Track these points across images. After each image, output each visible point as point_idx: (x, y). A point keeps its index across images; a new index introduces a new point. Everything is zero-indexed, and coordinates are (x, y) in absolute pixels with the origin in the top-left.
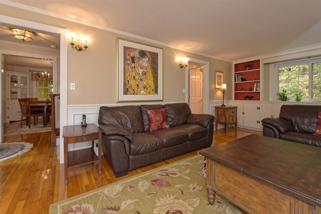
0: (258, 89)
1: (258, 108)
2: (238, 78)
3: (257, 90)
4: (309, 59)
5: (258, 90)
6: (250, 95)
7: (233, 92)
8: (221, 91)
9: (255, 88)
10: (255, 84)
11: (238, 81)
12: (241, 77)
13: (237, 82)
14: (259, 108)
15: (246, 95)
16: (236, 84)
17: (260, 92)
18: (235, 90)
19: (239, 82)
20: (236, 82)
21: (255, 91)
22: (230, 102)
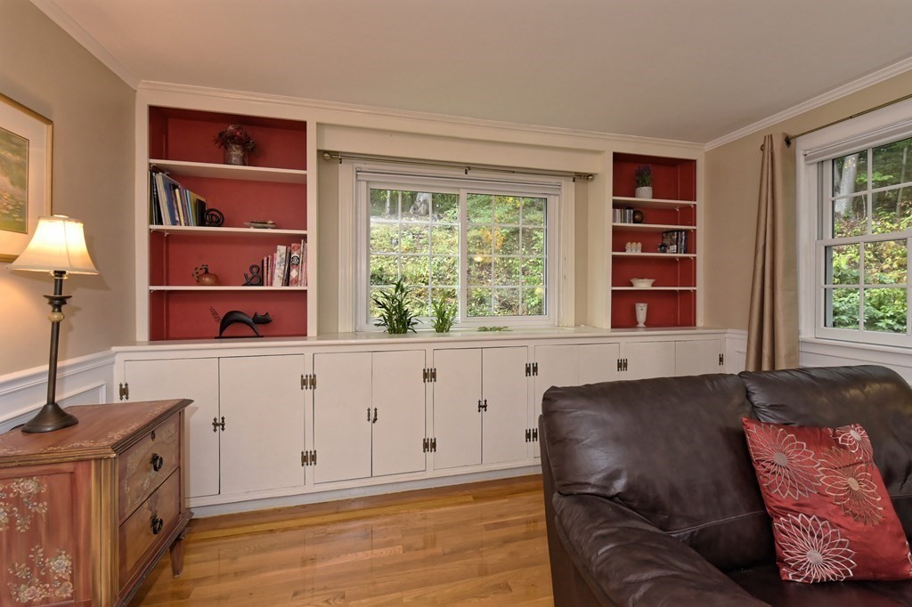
0: (294, 273)
1: (309, 382)
2: (171, 200)
3: (287, 281)
4: (466, 176)
5: (296, 282)
6: (248, 309)
7: (142, 288)
8: (29, 278)
9: (279, 272)
10: (282, 249)
11: (174, 222)
12: (191, 197)
13: (167, 226)
14: (313, 383)
15: (223, 309)
16: (156, 237)
17: (306, 291)
18: (154, 280)
19: (183, 227)
20: (160, 222)
21: (277, 285)
22: (119, 358)
